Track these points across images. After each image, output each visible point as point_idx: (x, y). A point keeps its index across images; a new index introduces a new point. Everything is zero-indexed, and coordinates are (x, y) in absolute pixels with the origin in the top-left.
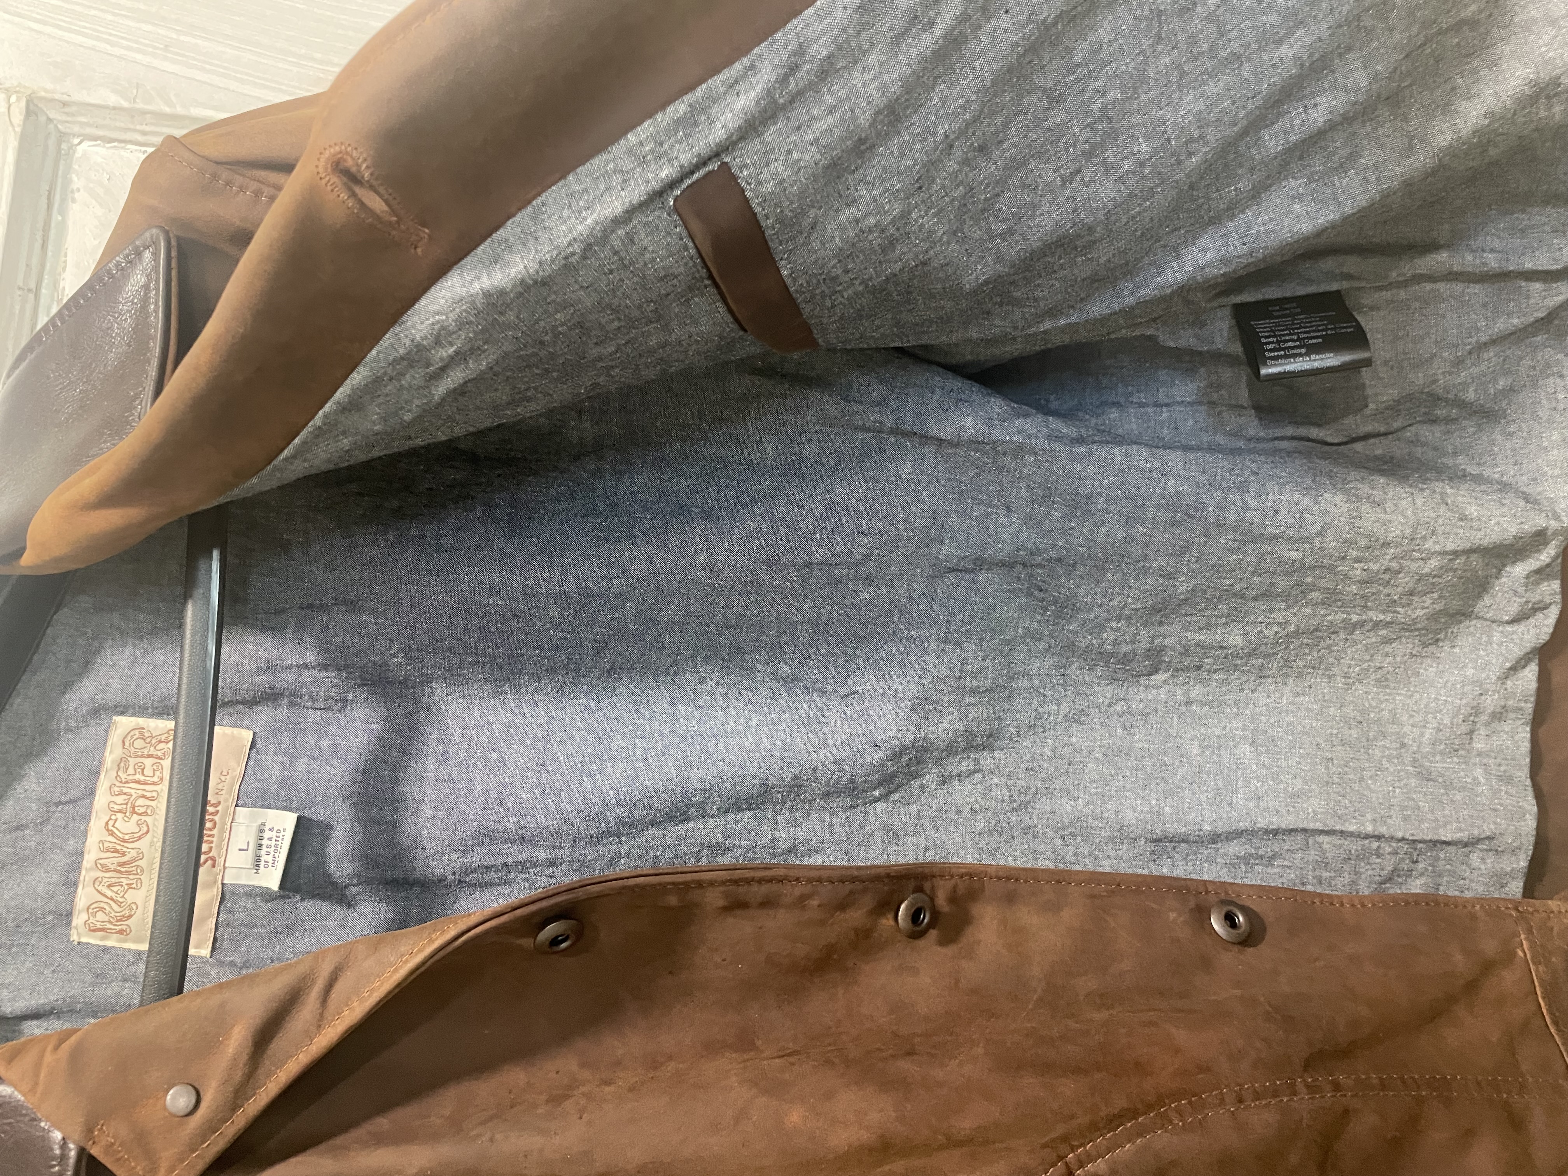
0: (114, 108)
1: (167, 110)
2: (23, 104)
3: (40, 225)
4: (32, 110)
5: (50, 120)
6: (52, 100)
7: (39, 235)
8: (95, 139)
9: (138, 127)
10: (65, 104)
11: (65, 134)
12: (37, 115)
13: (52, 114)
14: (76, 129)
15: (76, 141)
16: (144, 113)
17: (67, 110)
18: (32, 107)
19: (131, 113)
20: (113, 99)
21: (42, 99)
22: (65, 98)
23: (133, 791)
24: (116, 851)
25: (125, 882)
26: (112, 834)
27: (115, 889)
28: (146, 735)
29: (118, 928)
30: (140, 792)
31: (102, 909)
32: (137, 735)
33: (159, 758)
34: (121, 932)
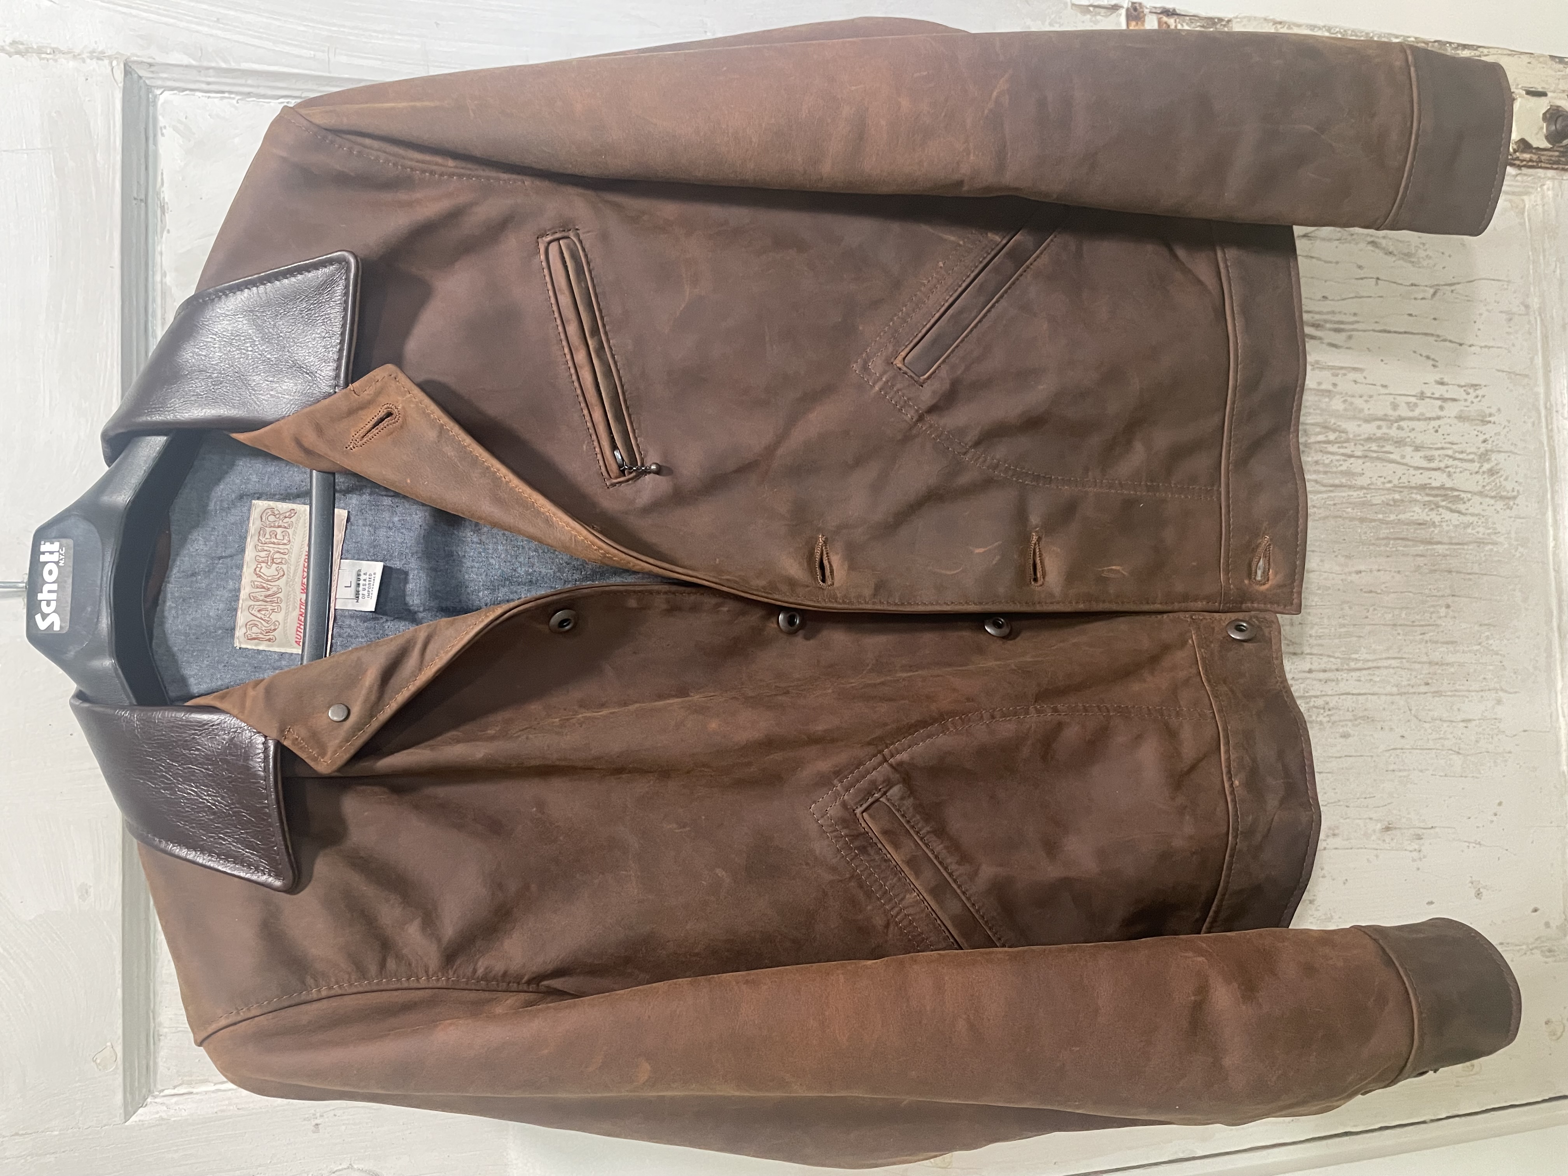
0: (186, 66)
1: (224, 65)
2: (122, 66)
3: (142, 154)
4: (128, 71)
5: (140, 77)
6: (142, 62)
7: (143, 160)
8: (172, 89)
9: (203, 79)
10: (151, 65)
11: (151, 86)
12: (131, 75)
13: (142, 73)
14: (159, 83)
15: (158, 92)
16: (208, 68)
17: (152, 69)
18: (128, 68)
19: (199, 69)
20: (186, 60)
21: (134, 62)
22: (150, 61)
23: (271, 549)
24: (263, 588)
25: (270, 608)
26: (260, 576)
27: (263, 612)
28: (276, 512)
29: (268, 637)
30: (276, 550)
31: (256, 625)
32: (270, 513)
33: (285, 527)
34: (269, 640)
